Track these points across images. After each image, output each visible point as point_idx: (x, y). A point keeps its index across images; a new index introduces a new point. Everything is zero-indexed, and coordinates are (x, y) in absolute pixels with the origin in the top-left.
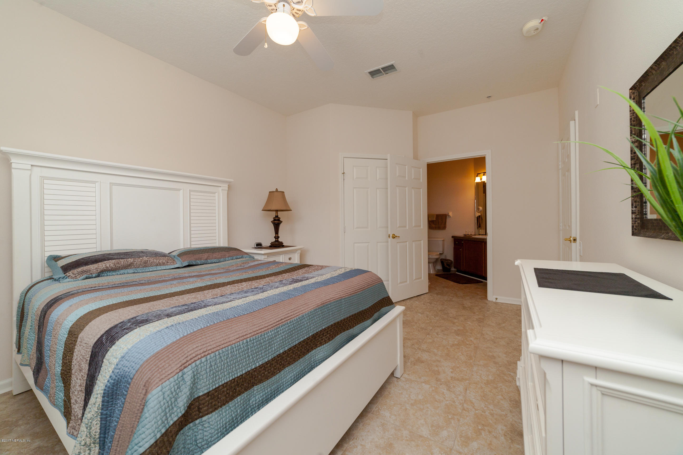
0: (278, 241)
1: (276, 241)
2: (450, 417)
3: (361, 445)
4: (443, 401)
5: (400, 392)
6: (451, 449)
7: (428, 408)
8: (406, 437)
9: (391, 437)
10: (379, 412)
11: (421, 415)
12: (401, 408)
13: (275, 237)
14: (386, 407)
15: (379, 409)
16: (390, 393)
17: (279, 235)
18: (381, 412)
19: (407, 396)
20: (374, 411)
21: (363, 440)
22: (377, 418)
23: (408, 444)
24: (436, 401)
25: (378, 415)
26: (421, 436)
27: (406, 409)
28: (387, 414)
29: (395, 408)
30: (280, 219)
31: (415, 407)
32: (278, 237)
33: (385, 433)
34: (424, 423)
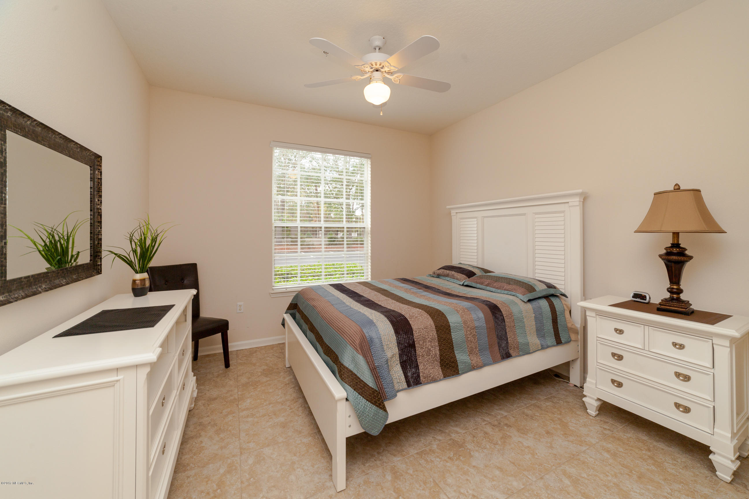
0: (679, 300)
1: (672, 299)
2: (252, 479)
3: (301, 415)
4: (268, 492)
5: (316, 466)
6: (241, 453)
7: (277, 472)
8: (278, 438)
9: (288, 431)
10: (312, 437)
11: (279, 460)
12: (300, 453)
13: (670, 290)
14: (312, 443)
15: (315, 439)
16: (323, 457)
17: (681, 287)
18: (311, 438)
19: (306, 468)
20: (317, 434)
21: (303, 418)
22: (309, 433)
23: (273, 435)
24: (274, 486)
25: (311, 435)
26: (268, 446)
27: (295, 455)
28: (305, 440)
29: (305, 449)
30: (687, 252)
31: (289, 463)
32: (680, 291)
33: (294, 429)
34: (272, 456)
